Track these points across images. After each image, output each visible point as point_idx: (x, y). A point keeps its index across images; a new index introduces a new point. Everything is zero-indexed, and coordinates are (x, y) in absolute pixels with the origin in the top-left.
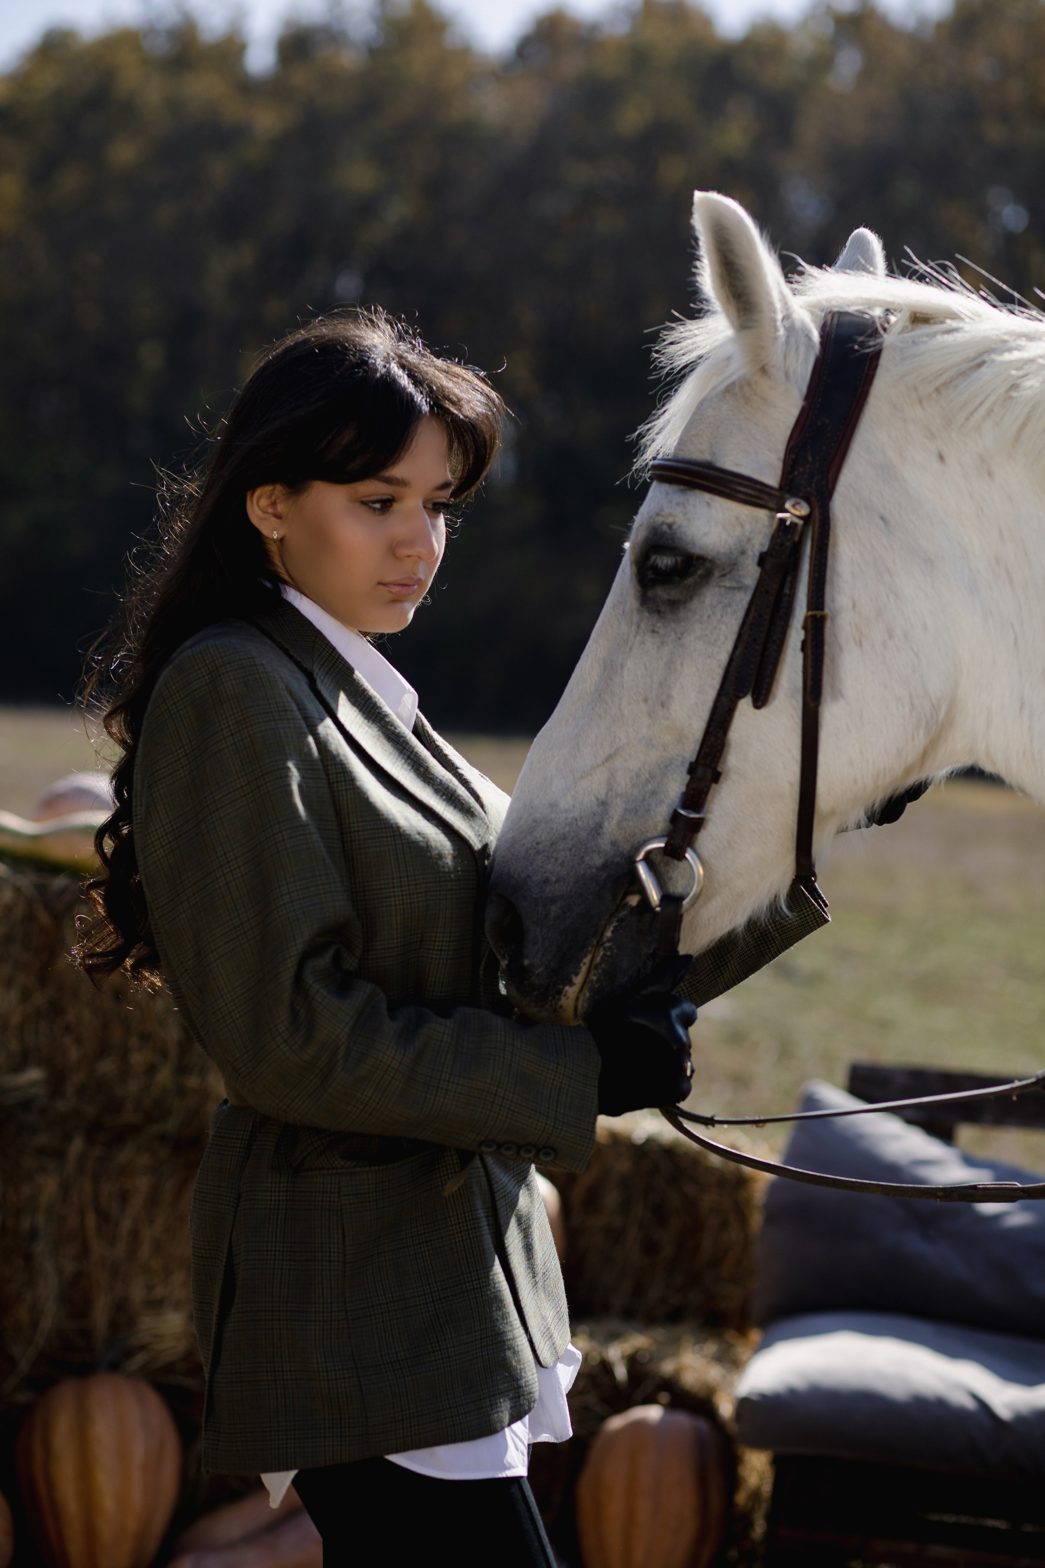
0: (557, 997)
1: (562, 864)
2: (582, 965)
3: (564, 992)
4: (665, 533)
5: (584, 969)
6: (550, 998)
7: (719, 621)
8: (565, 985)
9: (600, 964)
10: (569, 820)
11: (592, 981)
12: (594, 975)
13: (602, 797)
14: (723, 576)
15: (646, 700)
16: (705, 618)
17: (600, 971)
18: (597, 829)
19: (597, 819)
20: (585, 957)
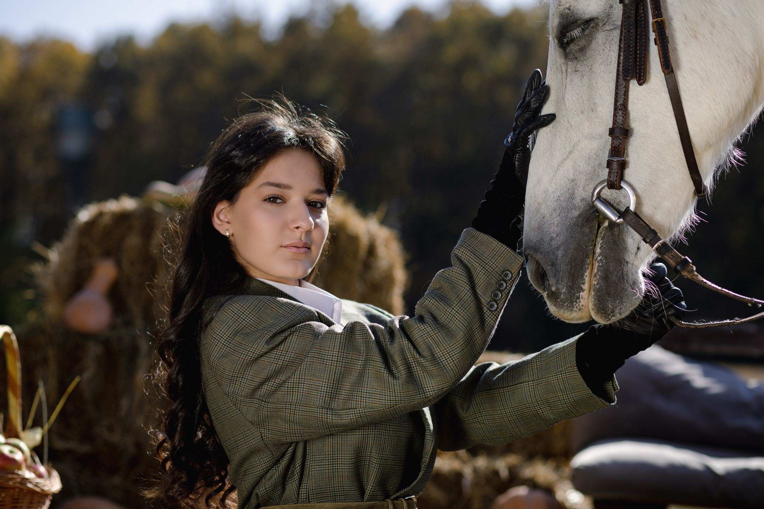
0: (578, 301)
1: (557, 226)
2: (585, 277)
3: (581, 296)
4: (568, 13)
5: (587, 279)
6: (575, 303)
7: (609, 51)
8: (580, 292)
9: (597, 273)
10: (556, 198)
11: (594, 285)
12: (595, 281)
13: (572, 177)
14: (604, 24)
15: (582, 112)
16: (601, 51)
17: (598, 277)
18: (572, 196)
19: (570, 191)
20: (585, 272)
